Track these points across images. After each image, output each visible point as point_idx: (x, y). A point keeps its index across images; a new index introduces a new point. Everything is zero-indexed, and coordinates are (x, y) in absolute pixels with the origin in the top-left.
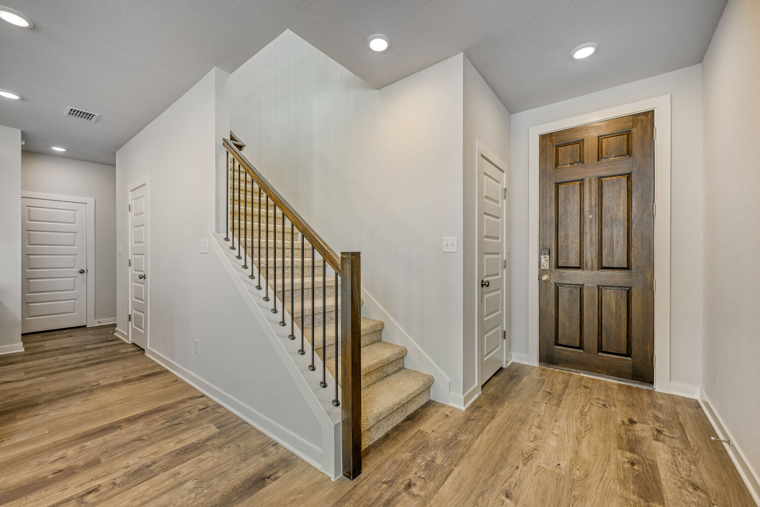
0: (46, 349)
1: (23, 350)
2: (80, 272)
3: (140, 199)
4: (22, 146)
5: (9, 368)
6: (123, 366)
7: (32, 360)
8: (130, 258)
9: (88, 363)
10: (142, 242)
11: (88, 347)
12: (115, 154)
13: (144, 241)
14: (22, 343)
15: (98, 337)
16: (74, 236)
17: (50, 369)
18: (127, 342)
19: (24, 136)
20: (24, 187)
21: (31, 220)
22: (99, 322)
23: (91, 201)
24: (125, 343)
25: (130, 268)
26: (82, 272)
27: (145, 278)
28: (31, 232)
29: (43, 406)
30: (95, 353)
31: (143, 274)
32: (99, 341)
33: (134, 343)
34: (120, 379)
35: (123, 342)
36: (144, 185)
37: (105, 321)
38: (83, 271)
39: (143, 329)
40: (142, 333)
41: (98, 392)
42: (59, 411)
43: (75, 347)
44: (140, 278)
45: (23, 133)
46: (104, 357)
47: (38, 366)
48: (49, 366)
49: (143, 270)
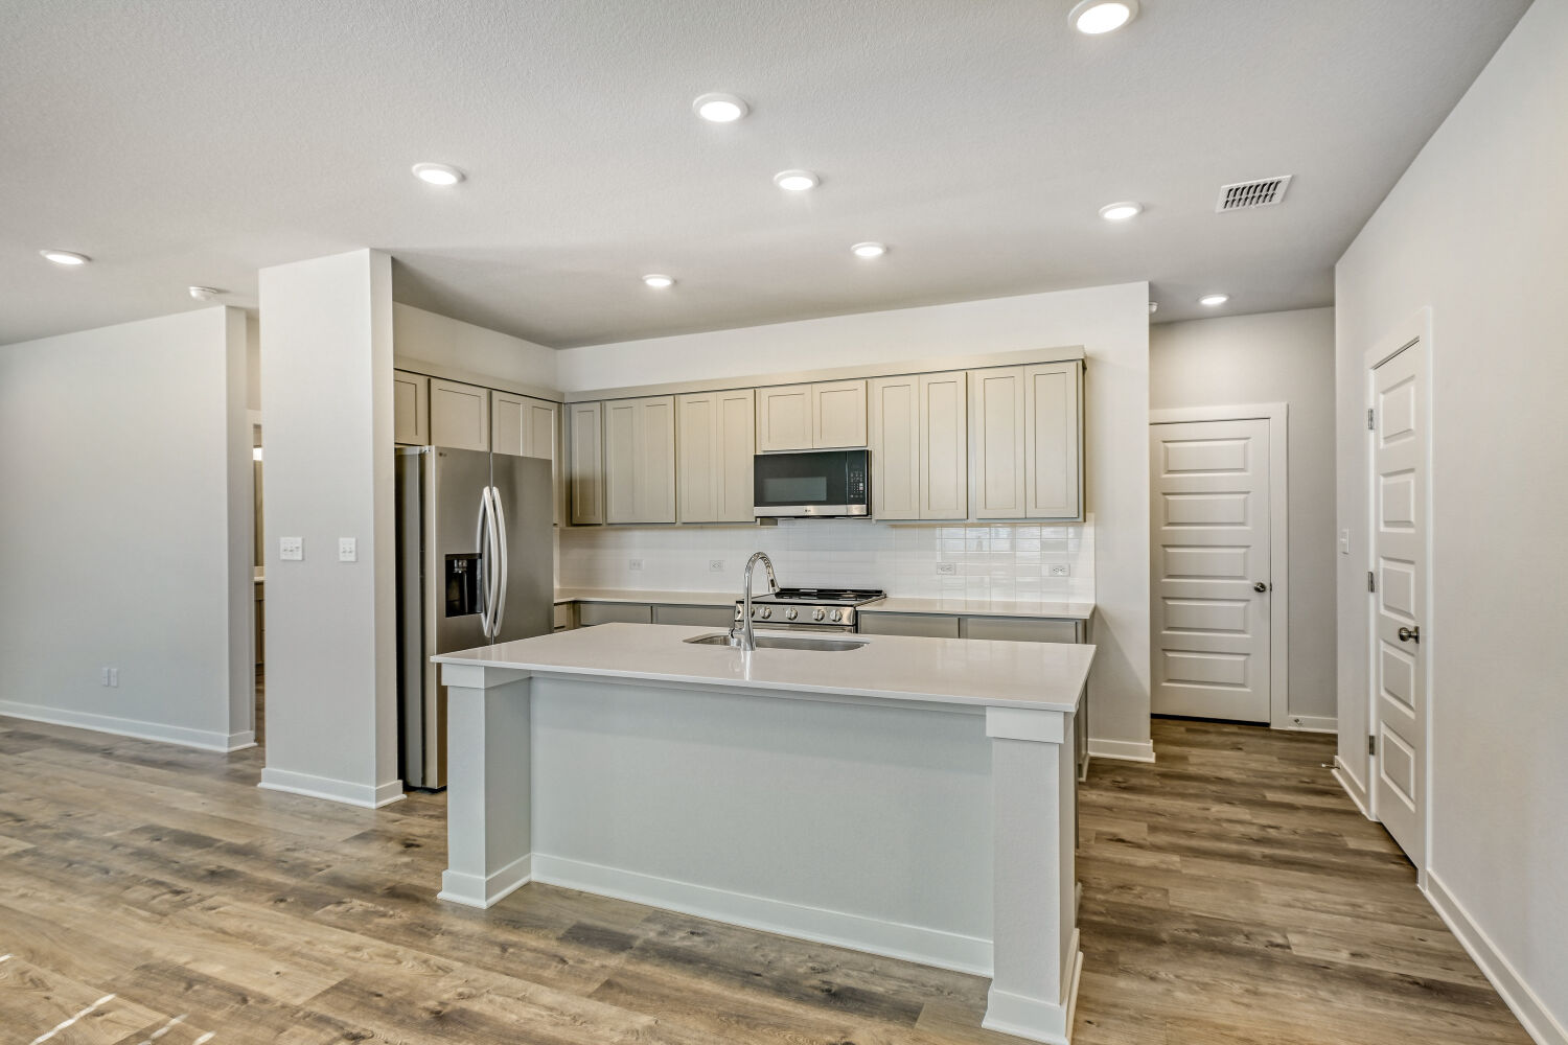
0: (1192, 770)
1: (1152, 760)
2: (1257, 590)
3: (1403, 388)
4: (1151, 315)
5: (1126, 799)
6: (1353, 905)
7: (1164, 794)
8: (1372, 568)
9: (1268, 851)
10: (1408, 524)
11: (1271, 796)
12: (1330, 273)
13: (1413, 520)
14: (1151, 744)
15: (1294, 770)
16: (1245, 500)
17: (1190, 834)
18: (1364, 813)
19: (1155, 294)
20: (1154, 403)
21: (1170, 472)
22: (1297, 721)
23: (1277, 410)
24: (1357, 814)
25: (1372, 596)
26: (1260, 589)
27: (1417, 638)
28: (1170, 498)
29: (1165, 952)
30: (1288, 823)
31: (1410, 624)
32: (1293, 783)
33: (1381, 824)
34: (1342, 957)
35: (1352, 809)
36: (1416, 341)
37: (1312, 723)
38: (1263, 586)
39: (1409, 797)
40: (1410, 810)
41: (1285, 977)
42: (1195, 993)
43: (1244, 784)
44: (1402, 638)
45: (1152, 287)
46: (1306, 848)
47: (1174, 816)
48: (1191, 826)
49: (1412, 612)
